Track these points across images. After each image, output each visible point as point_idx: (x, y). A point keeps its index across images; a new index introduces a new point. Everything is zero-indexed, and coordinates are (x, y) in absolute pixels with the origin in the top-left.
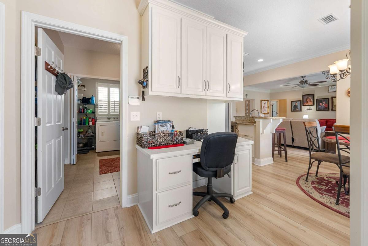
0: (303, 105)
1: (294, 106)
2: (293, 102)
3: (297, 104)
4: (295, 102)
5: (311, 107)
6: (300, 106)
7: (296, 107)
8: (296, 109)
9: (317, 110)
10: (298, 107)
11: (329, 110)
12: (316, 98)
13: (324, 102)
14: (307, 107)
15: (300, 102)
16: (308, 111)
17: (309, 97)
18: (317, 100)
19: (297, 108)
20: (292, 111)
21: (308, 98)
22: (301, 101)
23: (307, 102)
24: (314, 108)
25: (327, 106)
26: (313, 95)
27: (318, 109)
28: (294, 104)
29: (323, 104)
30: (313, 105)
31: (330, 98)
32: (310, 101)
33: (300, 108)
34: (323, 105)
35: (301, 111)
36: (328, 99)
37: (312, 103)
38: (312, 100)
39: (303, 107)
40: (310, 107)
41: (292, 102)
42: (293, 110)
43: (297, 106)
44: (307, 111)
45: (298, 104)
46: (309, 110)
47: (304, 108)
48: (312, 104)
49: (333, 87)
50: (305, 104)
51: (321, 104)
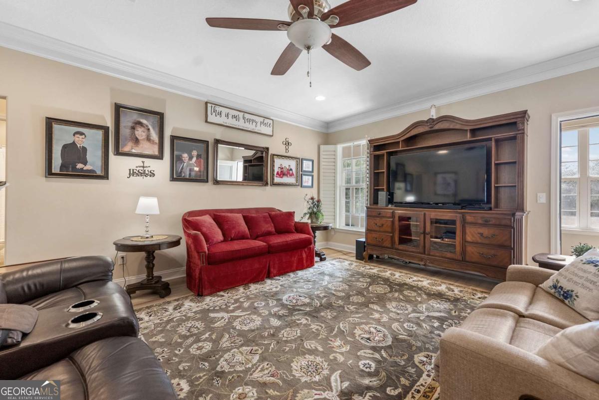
0: (118, 153)
1: (65, 147)
2: (56, 126)
3: (80, 142)
5: (152, 164)
6: (99, 153)
7: (75, 152)
8: (80, 166)
9: (172, 178)
10: (89, 157)
11: (206, 180)
12: (168, 133)
13: (194, 152)
14: (135, 163)
15: (100, 133)
16: (140, 178)
17: (144, 121)
18: (173, 138)
19: (85, 163)
20: (49, 173)
21: (140, 123)
22: (106, 129)
23: (136, 142)
24: (162, 167)
26: (159, 117)
27: (176, 177)
28: (63, 136)
29: (191, 158)
30: (160, 157)
31: (211, 142)
32: (148, 139)
34: (191, 162)
35: (105, 176)
36: (208, 142)
37: (155, 151)
38: (155, 136)
39: (113, 159)
40: (148, 162)
41: (50, 122)
42: (56, 168)
43: (84, 149)
44: (134, 179)
45: (91, 142)
46: (143, 174)
47: (119, 165)
48: (157, 153)
49: (218, 109)
50: (127, 149)
51: (185, 156)
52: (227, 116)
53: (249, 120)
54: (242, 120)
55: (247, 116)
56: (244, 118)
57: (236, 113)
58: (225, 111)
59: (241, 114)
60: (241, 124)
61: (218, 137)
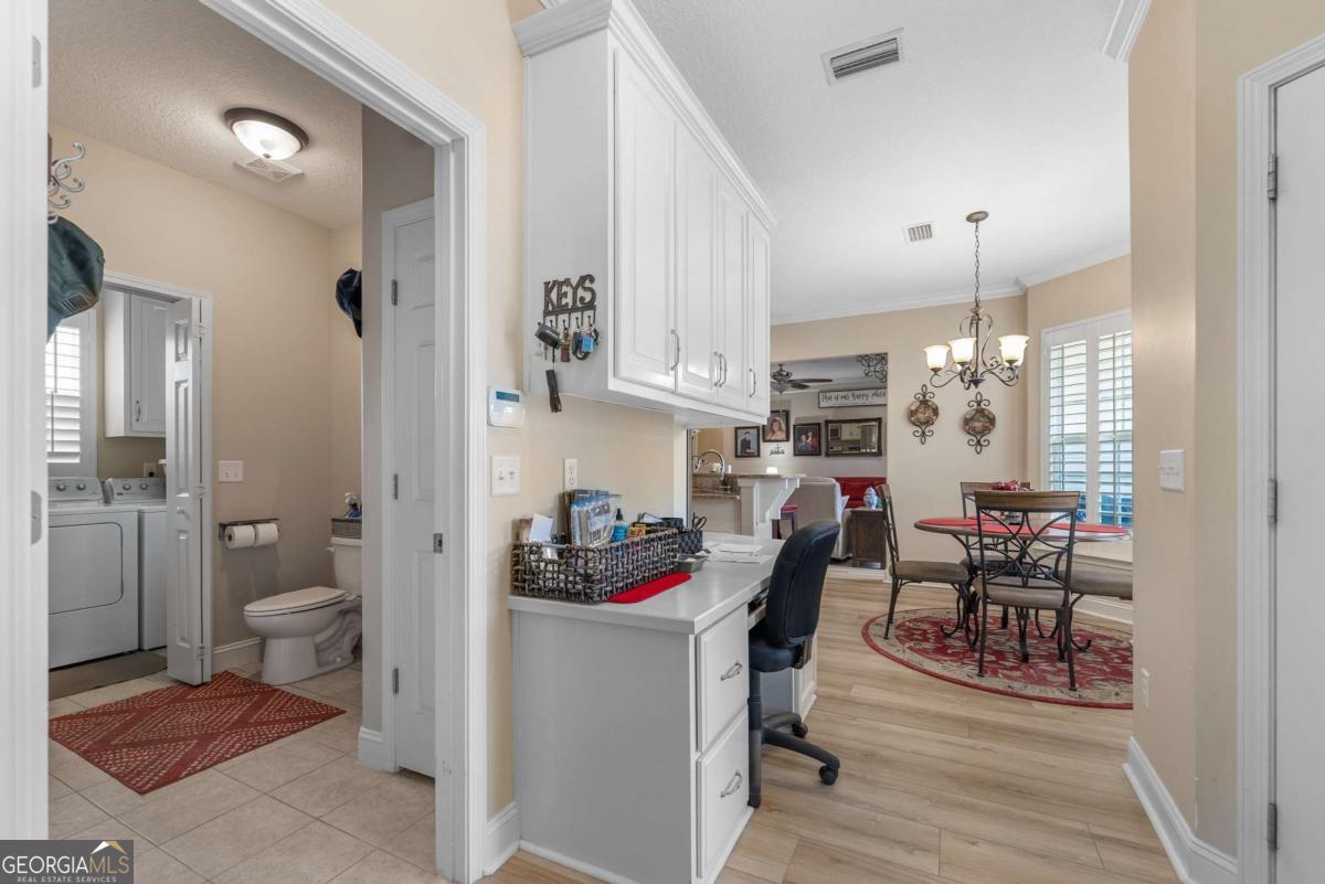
0: (765, 441)
1: (742, 441)
2: (739, 431)
3: (748, 437)
4: (745, 431)
7: (746, 444)
8: (748, 451)
9: (795, 455)
10: (752, 445)
11: (819, 454)
12: (792, 422)
13: (810, 434)
15: (755, 430)
16: (776, 455)
17: (778, 418)
18: (794, 426)
19: (750, 449)
20: (737, 456)
21: (775, 420)
23: (774, 432)
24: (788, 447)
25: (816, 444)
26: (787, 414)
27: (798, 452)
29: (807, 438)
30: (788, 440)
31: (822, 422)
32: (781, 429)
33: (756, 448)
34: (808, 440)
35: (759, 455)
36: (819, 424)
37: (783, 436)
38: (784, 427)
39: (763, 445)
40: (781, 444)
41: (737, 429)
42: (739, 454)
43: (749, 441)
44: (773, 456)
45: (752, 437)
46: (778, 452)
48: (785, 438)
49: (828, 395)
50: (768, 438)
51: (804, 437)
52: (837, 398)
53: (858, 396)
54: (851, 399)
55: (857, 393)
56: (853, 395)
57: (844, 393)
58: (834, 394)
59: (850, 393)
60: (851, 401)
61: (830, 418)
